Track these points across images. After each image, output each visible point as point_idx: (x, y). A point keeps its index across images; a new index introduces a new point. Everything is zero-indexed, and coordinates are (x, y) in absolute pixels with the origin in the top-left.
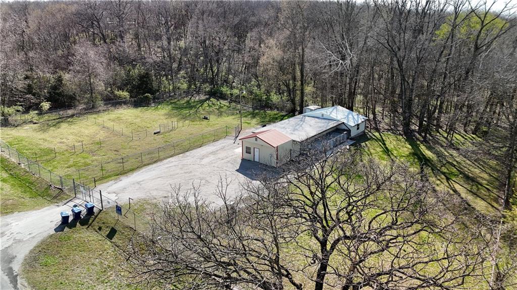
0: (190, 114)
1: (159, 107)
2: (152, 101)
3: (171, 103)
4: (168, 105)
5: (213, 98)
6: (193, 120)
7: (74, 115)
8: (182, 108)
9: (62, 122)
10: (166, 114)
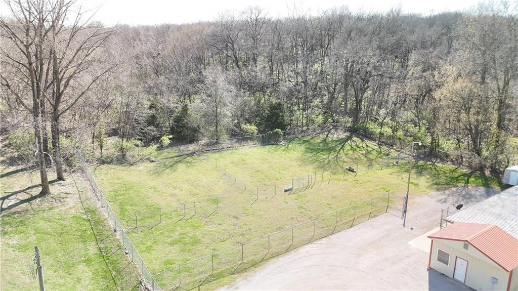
0: (329, 161)
1: (290, 146)
2: (282, 138)
3: (305, 142)
4: (301, 144)
5: (355, 136)
6: (334, 171)
7: (194, 153)
8: (318, 151)
9: (180, 161)
10: (298, 159)
